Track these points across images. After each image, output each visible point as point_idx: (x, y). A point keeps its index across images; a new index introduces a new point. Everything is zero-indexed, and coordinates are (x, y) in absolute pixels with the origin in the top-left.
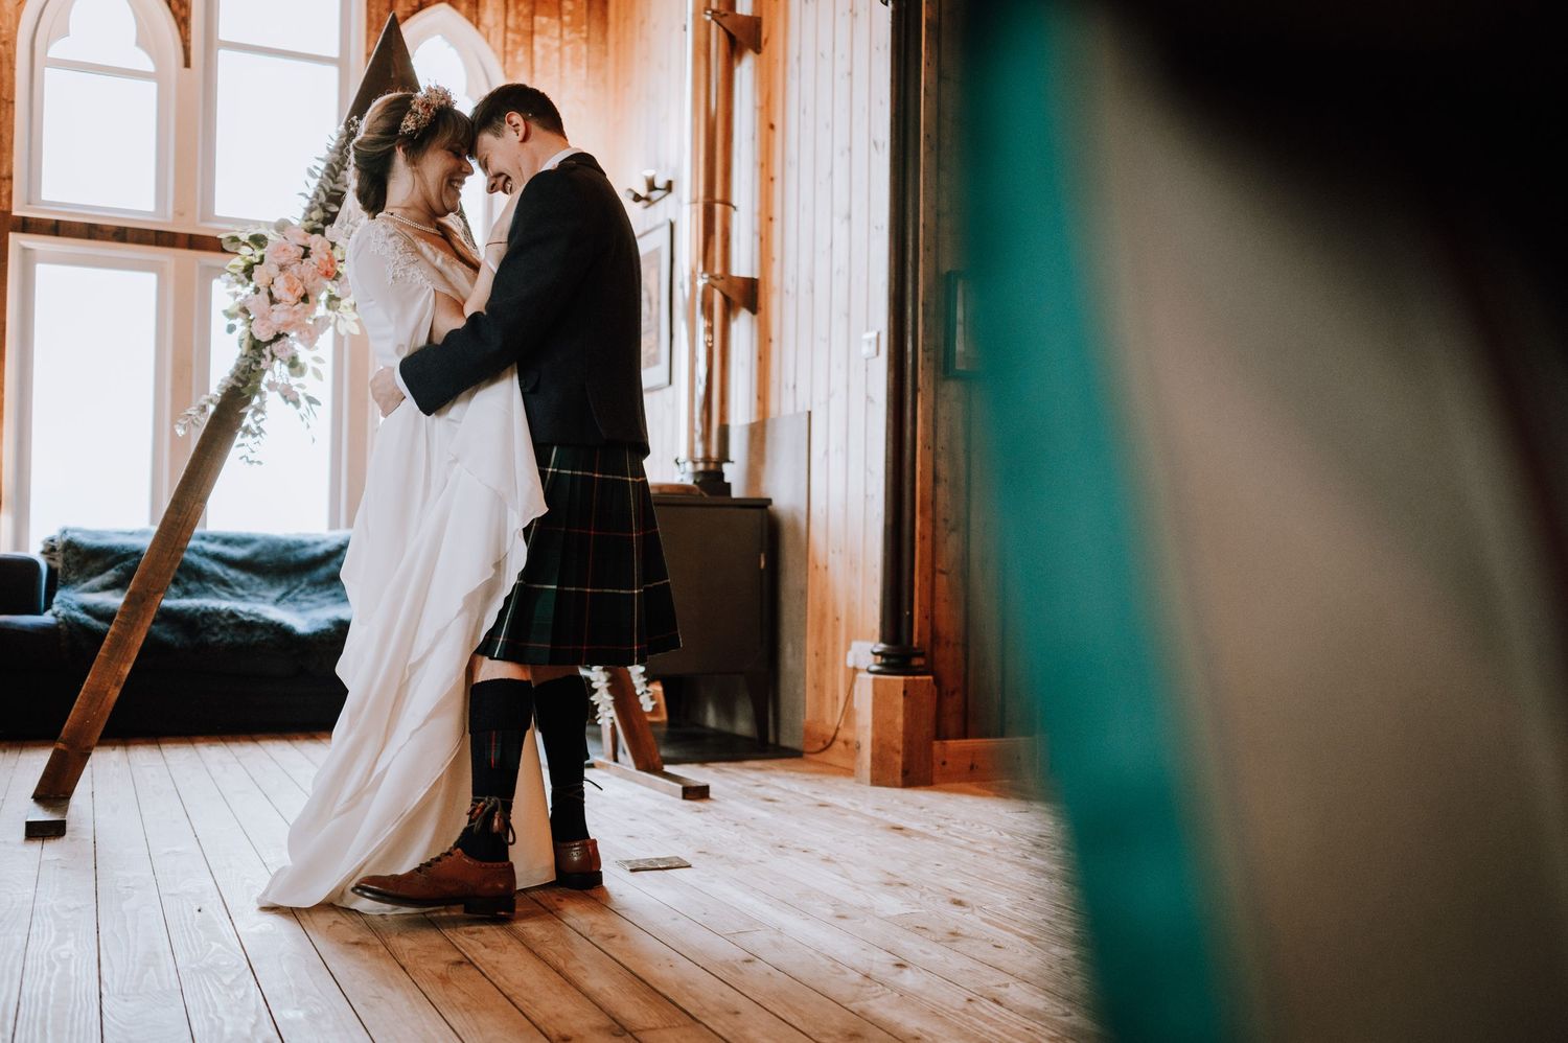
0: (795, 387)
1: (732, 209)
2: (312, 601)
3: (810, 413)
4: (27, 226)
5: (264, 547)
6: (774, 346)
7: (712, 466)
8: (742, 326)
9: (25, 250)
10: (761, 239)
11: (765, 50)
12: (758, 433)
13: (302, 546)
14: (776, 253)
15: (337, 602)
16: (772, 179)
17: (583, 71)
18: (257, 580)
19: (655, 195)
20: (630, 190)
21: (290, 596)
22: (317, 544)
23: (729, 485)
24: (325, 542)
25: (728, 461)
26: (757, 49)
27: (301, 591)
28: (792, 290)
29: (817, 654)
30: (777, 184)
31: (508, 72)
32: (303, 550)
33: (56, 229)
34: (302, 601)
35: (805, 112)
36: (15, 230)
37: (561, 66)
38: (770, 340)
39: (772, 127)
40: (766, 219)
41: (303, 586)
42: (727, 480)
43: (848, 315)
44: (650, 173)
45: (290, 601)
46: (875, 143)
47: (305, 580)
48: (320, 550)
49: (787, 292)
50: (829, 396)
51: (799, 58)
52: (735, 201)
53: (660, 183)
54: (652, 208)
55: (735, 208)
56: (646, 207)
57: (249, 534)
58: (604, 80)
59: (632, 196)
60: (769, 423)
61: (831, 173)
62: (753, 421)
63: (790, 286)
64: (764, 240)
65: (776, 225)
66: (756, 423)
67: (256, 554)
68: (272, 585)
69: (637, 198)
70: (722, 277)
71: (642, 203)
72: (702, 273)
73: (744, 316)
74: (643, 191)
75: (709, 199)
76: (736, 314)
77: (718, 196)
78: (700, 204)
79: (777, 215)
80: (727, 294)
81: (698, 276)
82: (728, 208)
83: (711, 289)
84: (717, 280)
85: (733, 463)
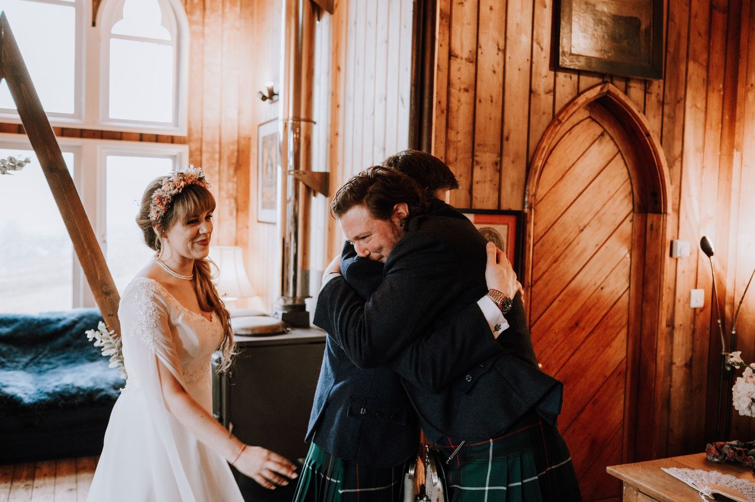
1: (313, 124)
2: (50, 363)
5: (23, 325)
7: (297, 302)
8: (318, 203)
10: (331, 146)
11: (336, 13)
13: (48, 322)
14: (340, 159)
15: (67, 364)
16: (338, 106)
17: (238, 9)
18: (15, 350)
19: (275, 98)
20: (261, 92)
21: (36, 360)
22: (59, 320)
23: (308, 314)
24: (64, 319)
25: (308, 297)
26: (331, 12)
27: (45, 356)
30: (341, 109)
31: (188, 10)
32: (49, 326)
34: (44, 363)
35: (358, 63)
37: (223, 5)
39: (339, 69)
40: (334, 135)
41: (46, 352)
42: (308, 309)
44: (270, 84)
45: (35, 364)
46: (402, 99)
47: (48, 348)
51: (355, 23)
52: (315, 119)
53: (275, 92)
54: (274, 105)
55: (315, 123)
56: (272, 103)
57: (14, 316)
58: (252, 14)
59: (261, 96)
61: (373, 113)
64: (332, 147)
65: (340, 139)
67: (16, 331)
68: (24, 354)
69: (264, 98)
70: (304, 173)
71: (268, 101)
72: (290, 171)
73: (320, 196)
74: (267, 95)
75: (297, 118)
76: (315, 195)
77: (303, 116)
78: (291, 121)
79: (341, 132)
80: (308, 184)
81: (288, 172)
82: (310, 123)
83: (296, 182)
84: (300, 175)
85: (312, 297)
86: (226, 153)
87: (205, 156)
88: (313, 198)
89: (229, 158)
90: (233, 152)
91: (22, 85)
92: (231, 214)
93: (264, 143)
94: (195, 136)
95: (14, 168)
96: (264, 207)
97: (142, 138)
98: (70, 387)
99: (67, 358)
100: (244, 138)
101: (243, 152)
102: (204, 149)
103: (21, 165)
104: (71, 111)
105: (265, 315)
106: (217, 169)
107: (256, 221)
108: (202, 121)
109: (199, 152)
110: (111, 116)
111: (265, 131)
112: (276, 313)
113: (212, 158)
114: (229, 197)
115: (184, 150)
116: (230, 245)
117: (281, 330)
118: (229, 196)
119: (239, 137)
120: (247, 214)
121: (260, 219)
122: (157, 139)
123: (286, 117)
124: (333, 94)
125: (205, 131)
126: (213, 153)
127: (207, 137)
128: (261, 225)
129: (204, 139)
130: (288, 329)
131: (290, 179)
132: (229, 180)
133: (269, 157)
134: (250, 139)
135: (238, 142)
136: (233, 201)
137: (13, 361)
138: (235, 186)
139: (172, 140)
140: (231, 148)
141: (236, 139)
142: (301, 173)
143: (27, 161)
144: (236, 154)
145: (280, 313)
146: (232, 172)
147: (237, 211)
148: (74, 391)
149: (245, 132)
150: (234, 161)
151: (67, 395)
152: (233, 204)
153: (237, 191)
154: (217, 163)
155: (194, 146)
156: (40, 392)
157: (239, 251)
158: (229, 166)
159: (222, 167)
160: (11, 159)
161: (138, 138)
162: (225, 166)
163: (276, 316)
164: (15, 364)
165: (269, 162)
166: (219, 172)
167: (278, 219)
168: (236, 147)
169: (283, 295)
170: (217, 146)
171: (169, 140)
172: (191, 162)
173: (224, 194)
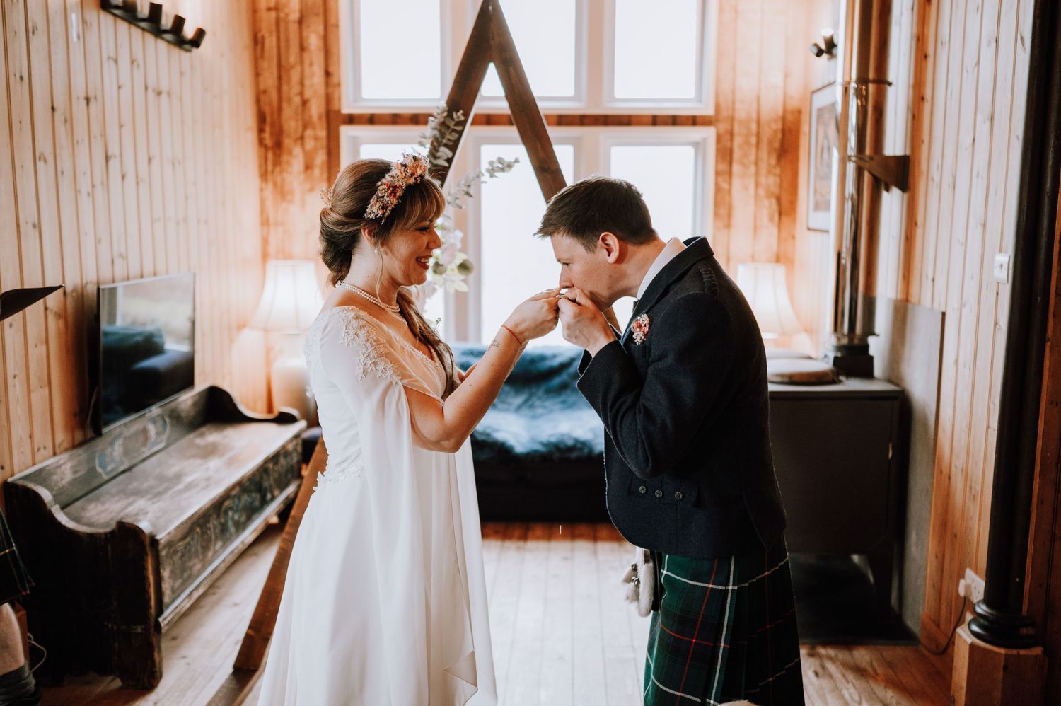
0: (933, 280)
1: (887, 86)
2: (544, 408)
3: (944, 314)
4: (352, 120)
6: (919, 231)
7: (856, 341)
8: (892, 201)
9: (354, 137)
10: (914, 117)
12: (902, 311)
13: (543, 359)
14: (925, 136)
15: (564, 409)
16: (926, 57)
19: (834, 51)
20: (816, 45)
21: (530, 402)
22: (554, 356)
23: (872, 358)
24: (561, 354)
25: (873, 334)
27: (538, 398)
28: (937, 178)
29: (937, 557)
30: (930, 60)
32: (543, 362)
33: (372, 120)
34: (538, 407)
36: (344, 124)
38: (916, 224)
40: (918, 99)
41: (540, 394)
42: (872, 352)
43: (984, 226)
44: (827, 33)
45: (528, 407)
46: (1022, 38)
47: (543, 388)
48: (556, 362)
49: (932, 179)
50: (962, 305)
52: (892, 75)
53: (834, 43)
54: (833, 61)
55: (890, 84)
56: (829, 59)
59: (815, 50)
60: (910, 306)
61: (978, 63)
62: (900, 296)
63: (935, 174)
64: (915, 119)
65: (927, 106)
66: (901, 301)
68: (517, 393)
69: (820, 53)
70: (871, 158)
71: (825, 56)
72: (850, 157)
73: (896, 192)
74: (823, 46)
75: (863, 80)
76: (887, 190)
77: (871, 75)
78: (853, 85)
79: (928, 95)
80: (877, 174)
81: (847, 158)
82: (882, 86)
83: (860, 172)
84: (865, 161)
85: (878, 335)
86: (766, 134)
87: (738, 140)
88: (885, 194)
89: (770, 142)
90: (775, 132)
91: (511, 69)
92: (771, 219)
93: (819, 117)
94: (724, 114)
95: (502, 170)
96: (817, 207)
97: (655, 121)
98: (566, 438)
99: (563, 402)
100: (793, 112)
101: (790, 131)
102: (736, 129)
103: (510, 166)
104: (570, 92)
105: (810, 358)
106: (752, 158)
107: (805, 228)
108: (733, 92)
109: (728, 137)
110: (618, 95)
111: (820, 100)
112: (826, 356)
113: (747, 143)
114: (768, 197)
115: (707, 134)
116: (769, 261)
117: (830, 378)
118: (769, 195)
119: (785, 111)
120: (794, 220)
121: (812, 225)
122: (674, 121)
123: (847, 79)
124: (918, 39)
125: (738, 106)
126: (748, 136)
127: (741, 114)
128: (812, 233)
129: (736, 118)
130: (842, 378)
131: (851, 168)
132: (769, 172)
133: (826, 137)
134: (799, 112)
135: (784, 119)
136: (774, 202)
137: (503, 402)
138: (778, 180)
139: (694, 121)
140: (774, 126)
141: (780, 113)
142: (867, 159)
143: (517, 161)
144: (780, 135)
145: (832, 355)
146: (773, 161)
147: (780, 214)
148: (570, 443)
149: (794, 104)
150: (777, 145)
151: (562, 446)
152: (775, 206)
153: (781, 186)
154: (753, 150)
155: (723, 127)
156: (533, 440)
157: (780, 271)
158: (769, 153)
159: (760, 155)
160: (500, 160)
161: (650, 120)
162: (764, 154)
163: (826, 359)
164: (505, 406)
165: (826, 146)
166: (756, 163)
167: (832, 224)
168: (780, 126)
169: (836, 330)
170: (754, 126)
171: (691, 121)
172: (718, 150)
173: (762, 192)
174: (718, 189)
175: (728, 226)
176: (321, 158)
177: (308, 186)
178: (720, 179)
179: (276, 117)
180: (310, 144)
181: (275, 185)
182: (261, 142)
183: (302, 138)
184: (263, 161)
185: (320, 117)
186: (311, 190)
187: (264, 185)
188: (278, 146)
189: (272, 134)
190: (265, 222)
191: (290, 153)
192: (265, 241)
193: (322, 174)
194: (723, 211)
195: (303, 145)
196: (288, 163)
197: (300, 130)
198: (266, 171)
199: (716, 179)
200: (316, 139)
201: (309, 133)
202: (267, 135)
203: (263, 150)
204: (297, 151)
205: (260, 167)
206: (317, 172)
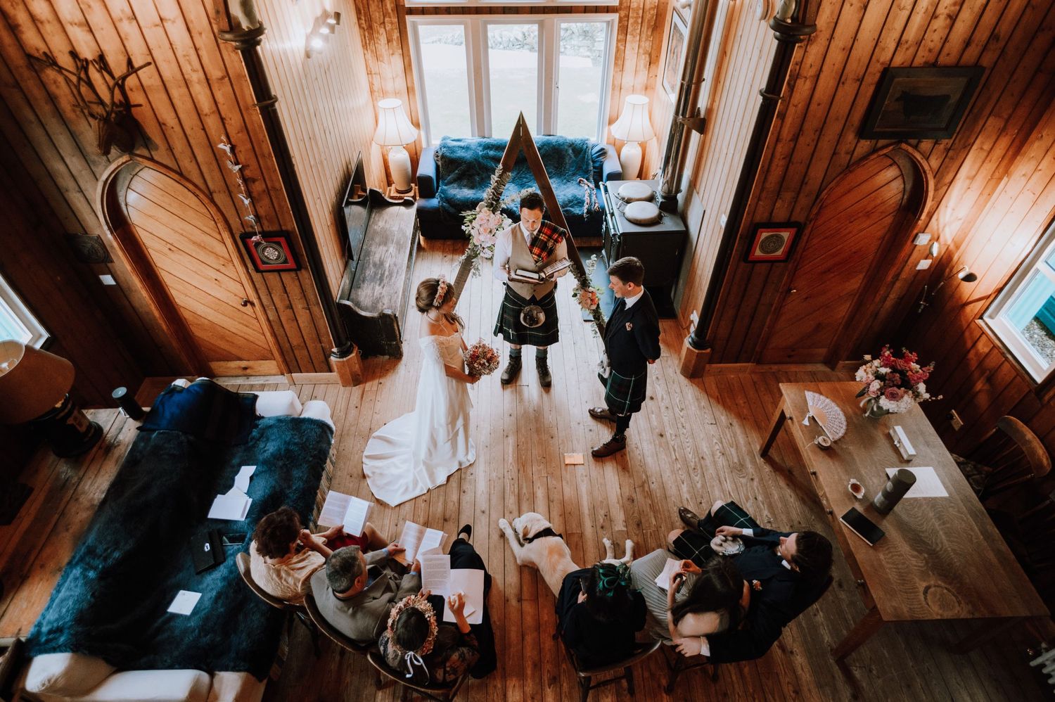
0: (705, 189)
1: (702, 82)
3: (705, 211)
4: (412, 11)
8: (696, 136)
9: (413, 22)
33: (423, 11)
35: (735, 69)
36: (407, 14)
39: (726, 53)
52: (705, 76)
55: (704, 80)
62: (692, 179)
66: (693, 182)
86: (648, 16)
87: (631, 21)
88: (694, 131)
89: (649, 21)
90: (653, 15)
92: (645, 67)
94: (625, 5)
97: (586, 10)
102: (631, 15)
106: (638, 31)
107: (661, 82)
109: (626, 19)
113: (636, 22)
114: (645, 54)
115: (615, 17)
117: (657, 220)
118: (645, 52)
120: (657, 66)
121: (664, 85)
125: (633, 0)
126: (637, 17)
127: (634, 5)
128: (663, 89)
129: (631, 7)
130: (661, 220)
132: (646, 40)
135: (658, 7)
136: (647, 56)
138: (651, 44)
139: (608, 10)
140: (652, 12)
141: (656, 5)
144: (655, 17)
146: (649, 33)
147: (650, 63)
150: (653, 23)
152: (648, 59)
153: (652, 47)
154: (639, 27)
155: (623, 13)
158: (648, 28)
159: (643, 29)
162: (645, 25)
166: (640, 34)
168: (655, 11)
170: (641, 12)
171: (606, 10)
172: (619, 27)
173: (641, 51)
174: (618, 50)
175: (622, 70)
176: (396, 35)
177: (391, 52)
178: (619, 44)
179: (366, 9)
180: (389, 27)
181: (372, 51)
182: (360, 25)
183: (384, 23)
184: (363, 37)
185: (392, 10)
186: (393, 54)
187: (366, 52)
188: (370, 27)
189: (365, 20)
190: (369, 73)
191: (378, 33)
192: (371, 84)
193: (398, 45)
194: (620, 62)
195: (385, 28)
196: (377, 38)
197: (382, 17)
198: (366, 43)
199: (617, 44)
200: (392, 23)
201: (387, 19)
202: (363, 22)
203: (362, 31)
204: (382, 30)
205: (362, 42)
206: (395, 43)
